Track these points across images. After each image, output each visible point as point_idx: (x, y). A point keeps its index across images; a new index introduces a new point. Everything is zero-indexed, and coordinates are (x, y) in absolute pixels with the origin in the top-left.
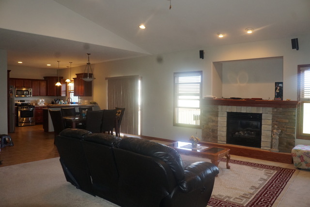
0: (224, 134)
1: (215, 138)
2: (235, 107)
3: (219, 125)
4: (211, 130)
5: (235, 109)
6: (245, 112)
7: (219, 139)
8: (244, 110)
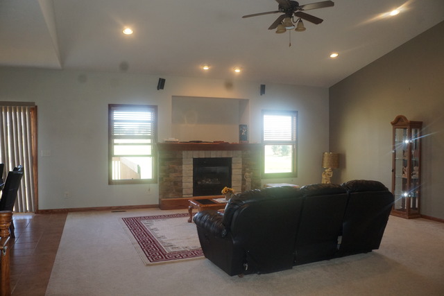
0: (191, 185)
1: (180, 191)
2: (204, 152)
3: (183, 175)
4: (172, 183)
5: (202, 154)
6: (214, 157)
7: (184, 192)
8: (214, 154)
